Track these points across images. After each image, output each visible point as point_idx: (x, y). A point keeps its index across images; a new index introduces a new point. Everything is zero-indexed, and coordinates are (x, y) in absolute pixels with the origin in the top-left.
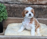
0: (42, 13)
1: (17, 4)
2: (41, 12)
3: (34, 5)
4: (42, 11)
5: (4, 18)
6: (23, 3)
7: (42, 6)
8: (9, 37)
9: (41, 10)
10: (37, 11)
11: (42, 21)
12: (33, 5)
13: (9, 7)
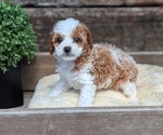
0: (158, 35)
1: (66, 6)
2: (155, 33)
3: (128, 9)
4: (159, 26)
5: (26, 53)
6: (87, 4)
7: (155, 9)
8: (43, 112)
9: (155, 24)
10: (141, 28)
11: (160, 60)
12: (124, 9)
13: (40, 18)
